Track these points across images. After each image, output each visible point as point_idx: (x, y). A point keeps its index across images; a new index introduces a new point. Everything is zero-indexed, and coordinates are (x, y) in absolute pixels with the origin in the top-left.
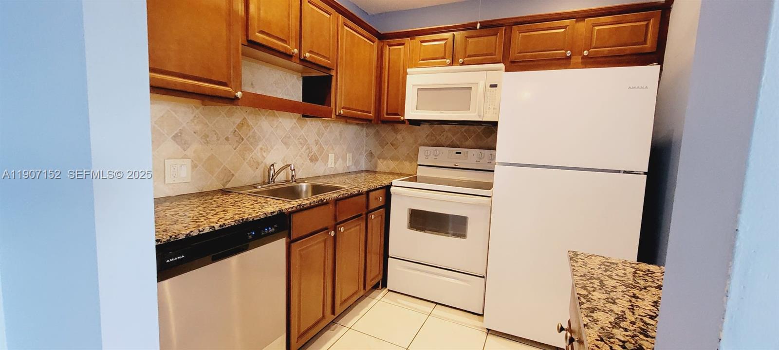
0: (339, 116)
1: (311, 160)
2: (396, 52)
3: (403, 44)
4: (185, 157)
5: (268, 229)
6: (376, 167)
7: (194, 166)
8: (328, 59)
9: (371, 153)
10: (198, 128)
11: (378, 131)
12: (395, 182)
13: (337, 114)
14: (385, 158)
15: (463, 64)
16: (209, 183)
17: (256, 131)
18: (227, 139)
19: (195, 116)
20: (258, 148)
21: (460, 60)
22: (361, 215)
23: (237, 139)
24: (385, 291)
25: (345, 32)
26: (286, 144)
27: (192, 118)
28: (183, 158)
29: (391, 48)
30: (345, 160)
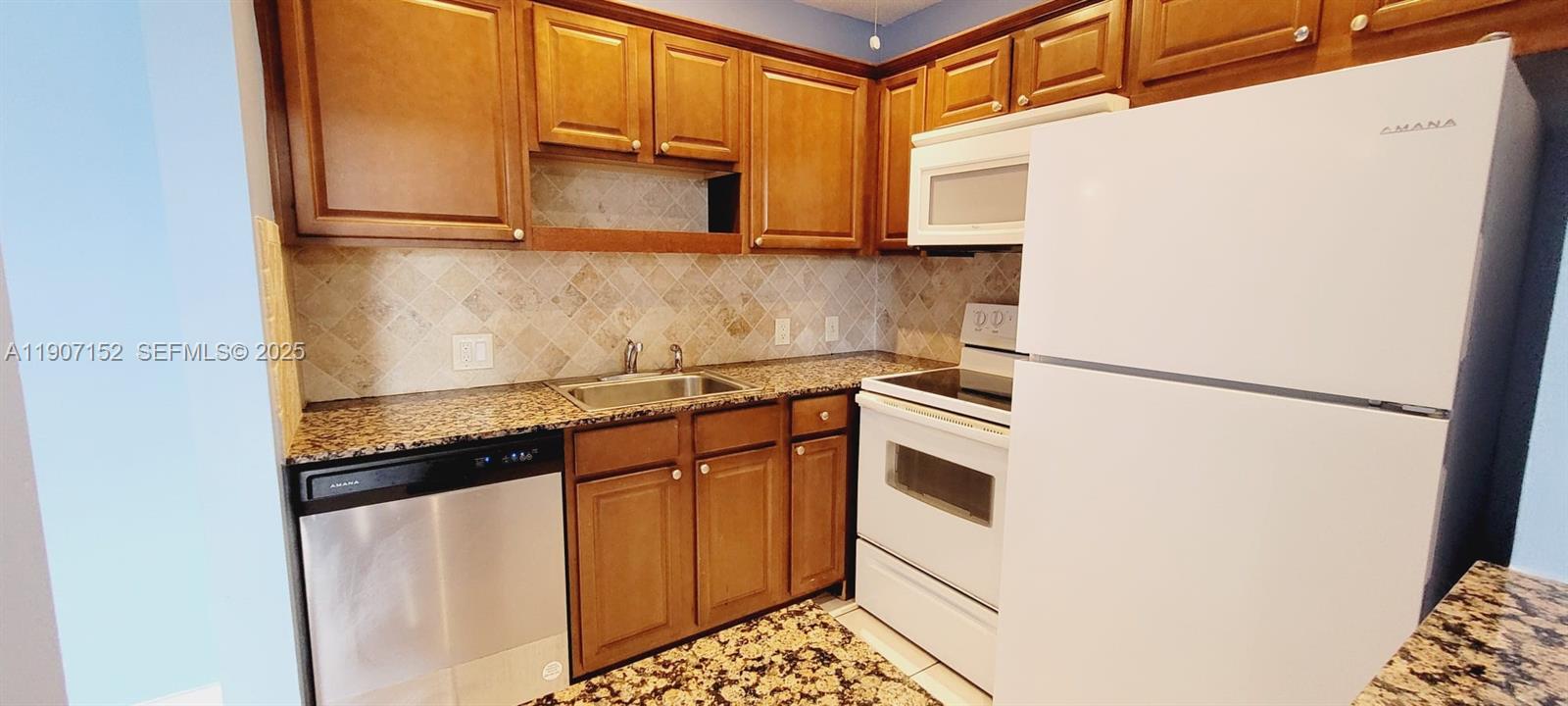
0: (756, 249)
1: (733, 331)
2: (902, 100)
3: (914, 81)
4: (485, 331)
5: (518, 455)
6: (895, 344)
7: (499, 344)
8: (721, 144)
9: (887, 316)
10: (505, 285)
11: (898, 270)
12: (867, 382)
13: (752, 246)
14: (910, 327)
15: (1028, 106)
16: (524, 371)
17: (611, 284)
18: (555, 300)
19: (499, 268)
20: (615, 313)
21: (1022, 97)
22: (773, 444)
23: (574, 299)
24: (851, 605)
25: (766, 84)
26: (672, 303)
27: (494, 271)
28: (480, 332)
29: (894, 93)
30: (820, 328)
